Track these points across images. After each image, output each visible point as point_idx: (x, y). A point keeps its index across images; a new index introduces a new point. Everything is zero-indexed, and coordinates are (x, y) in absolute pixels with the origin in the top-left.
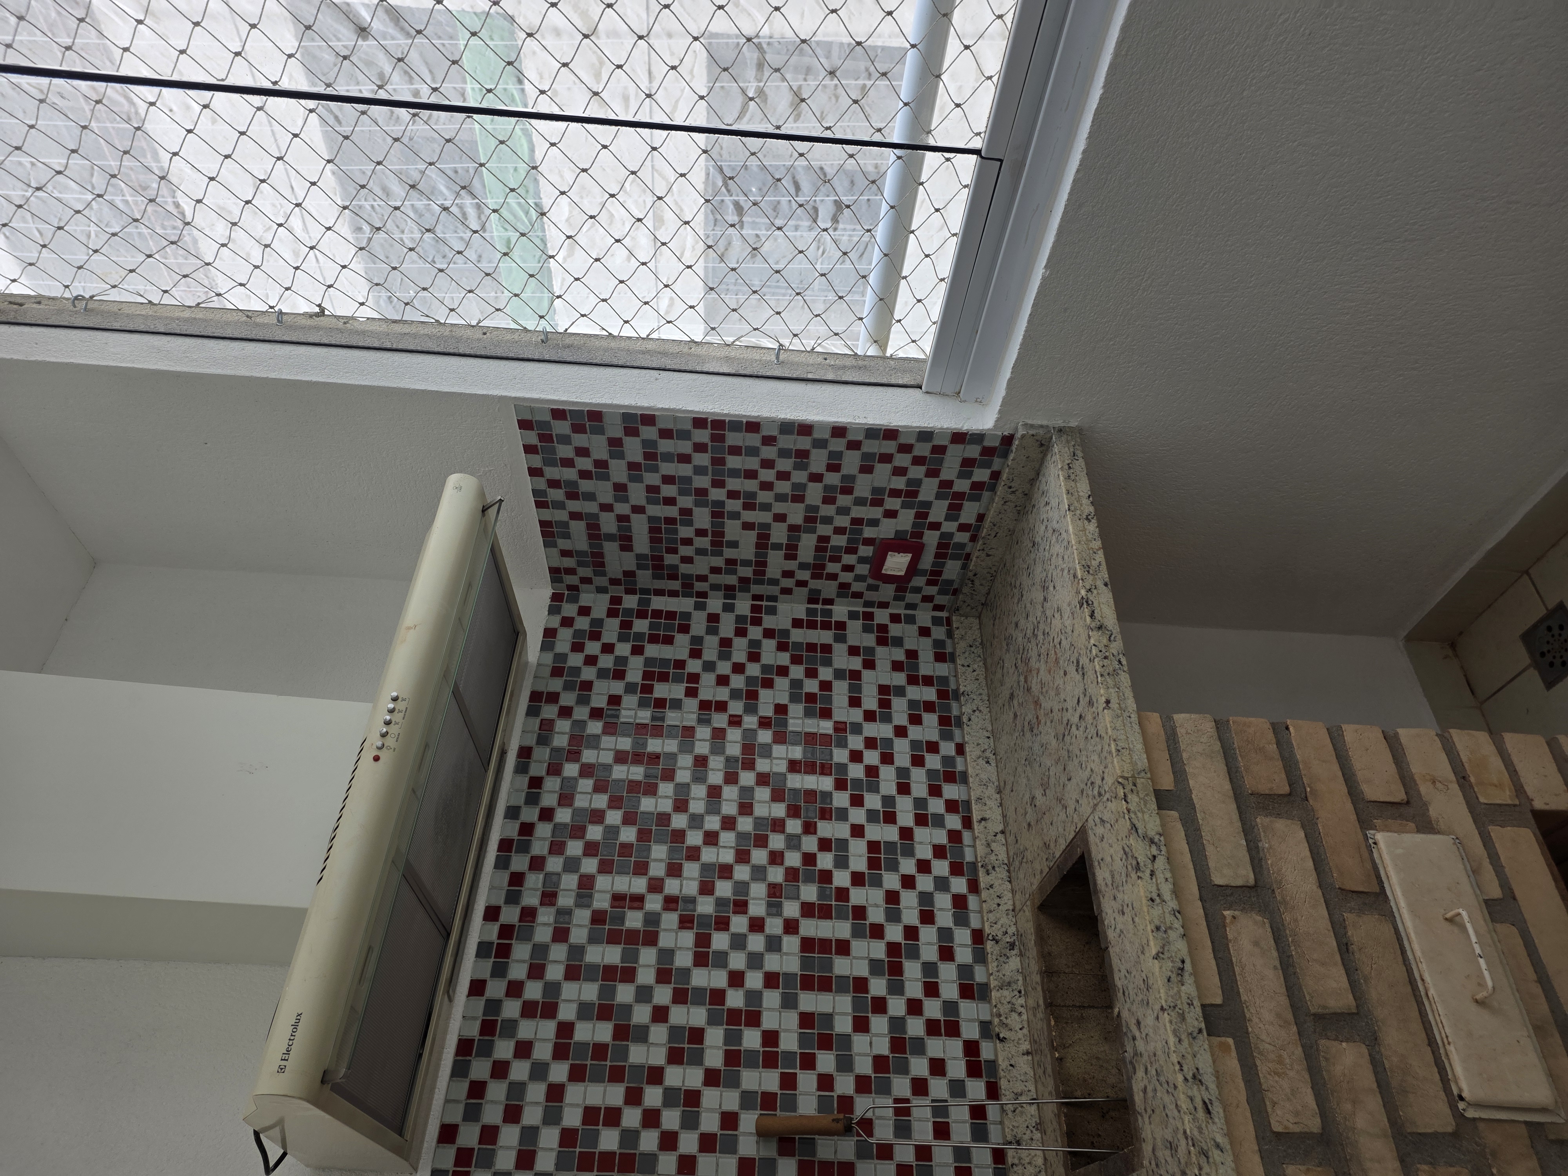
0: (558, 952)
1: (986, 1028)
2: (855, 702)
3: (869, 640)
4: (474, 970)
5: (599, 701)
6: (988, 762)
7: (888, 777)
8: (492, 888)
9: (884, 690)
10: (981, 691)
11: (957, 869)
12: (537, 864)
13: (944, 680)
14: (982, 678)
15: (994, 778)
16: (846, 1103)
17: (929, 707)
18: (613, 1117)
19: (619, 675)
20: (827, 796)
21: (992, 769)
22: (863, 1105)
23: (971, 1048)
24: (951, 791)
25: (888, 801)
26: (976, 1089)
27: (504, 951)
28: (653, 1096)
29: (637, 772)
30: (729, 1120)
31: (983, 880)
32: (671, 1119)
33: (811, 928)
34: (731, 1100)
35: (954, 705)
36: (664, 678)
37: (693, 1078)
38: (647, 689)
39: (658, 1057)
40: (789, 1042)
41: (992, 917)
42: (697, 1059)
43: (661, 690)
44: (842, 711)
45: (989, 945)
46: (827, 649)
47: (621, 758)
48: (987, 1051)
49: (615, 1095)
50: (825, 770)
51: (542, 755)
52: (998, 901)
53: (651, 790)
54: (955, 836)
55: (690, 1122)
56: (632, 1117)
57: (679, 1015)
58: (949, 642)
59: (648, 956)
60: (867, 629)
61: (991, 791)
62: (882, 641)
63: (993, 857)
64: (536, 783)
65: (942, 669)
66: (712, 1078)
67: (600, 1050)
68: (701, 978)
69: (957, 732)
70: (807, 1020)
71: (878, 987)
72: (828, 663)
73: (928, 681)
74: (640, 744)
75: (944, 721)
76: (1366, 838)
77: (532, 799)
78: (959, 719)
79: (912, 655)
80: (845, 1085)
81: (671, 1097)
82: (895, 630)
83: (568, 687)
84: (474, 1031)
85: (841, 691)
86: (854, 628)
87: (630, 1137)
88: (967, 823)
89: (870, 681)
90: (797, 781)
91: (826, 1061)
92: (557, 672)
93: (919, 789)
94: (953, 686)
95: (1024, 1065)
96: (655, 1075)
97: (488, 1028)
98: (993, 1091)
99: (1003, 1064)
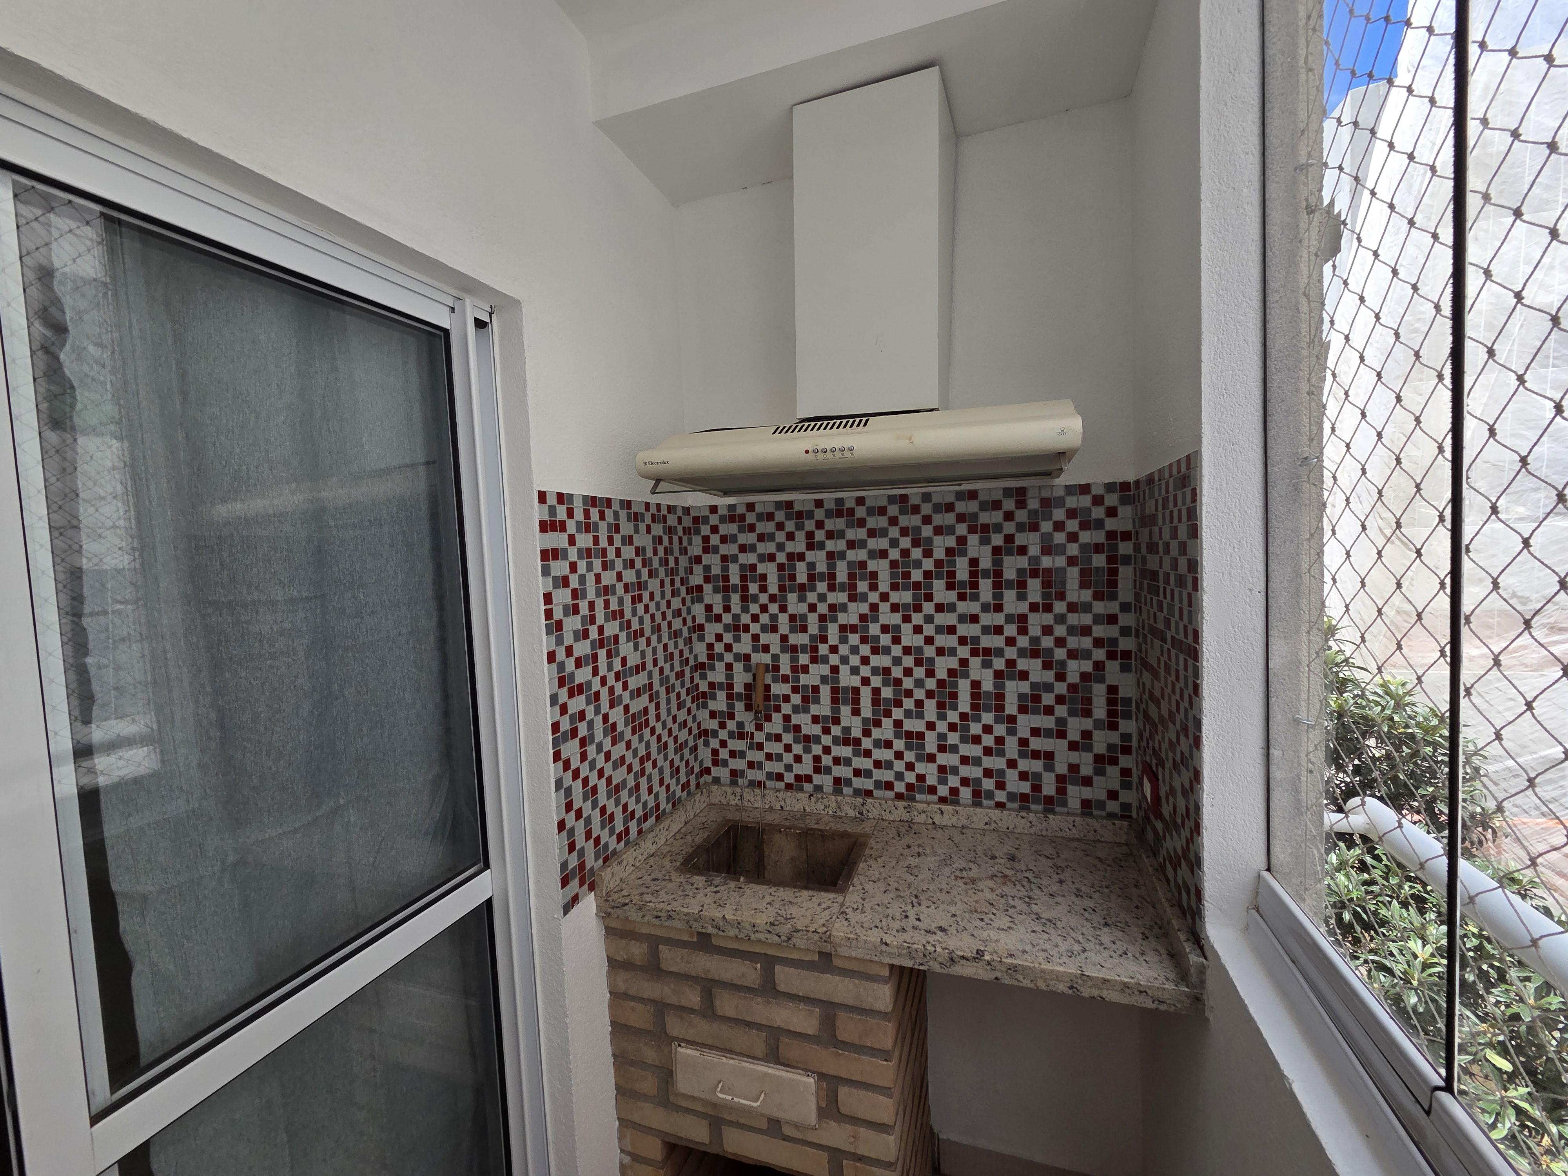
0: (841, 545)
1: (819, 788)
2: (1035, 732)
3: (1100, 748)
4: (828, 499)
5: (1020, 539)
6: (986, 824)
7: (975, 751)
8: (876, 497)
9: (1049, 756)
10: (1050, 831)
11: (910, 787)
12: (893, 521)
13: (1064, 803)
14: (1060, 834)
15: (974, 826)
16: (778, 709)
17: (1037, 788)
18: (763, 589)
19: (1047, 550)
20: (955, 707)
21: (981, 825)
22: (777, 717)
23: (809, 779)
24: (966, 793)
25: (954, 749)
26: (789, 778)
27: (839, 514)
28: (774, 608)
29: (962, 575)
30: (766, 649)
31: (901, 804)
32: (765, 619)
33: (866, 694)
34: (775, 649)
35: (1040, 808)
36: (1046, 584)
37: (783, 628)
38: (1034, 573)
39: (791, 609)
40: (804, 679)
41: (877, 805)
42: (792, 630)
43: (1034, 586)
44: (1025, 722)
45: (860, 800)
46: (1088, 713)
47: (974, 562)
48: (808, 787)
49: (773, 589)
50: (975, 707)
51: (972, 506)
52: (888, 811)
53: (950, 586)
54: (932, 790)
55: (764, 628)
56: (764, 598)
57: (813, 618)
58: (1104, 813)
59: (841, 597)
60: (1111, 747)
61: (963, 821)
62: (1098, 759)
63: (916, 813)
64: (950, 507)
65: (1074, 804)
66: (784, 638)
67: (793, 577)
68: (833, 630)
69: (1016, 805)
70: (816, 689)
72: (1072, 713)
73: (1061, 791)
74: (986, 574)
75: (1024, 797)
76: (813, 1072)
77: (937, 508)
78: (1028, 809)
79: (1087, 782)
80: (786, 709)
81: (774, 618)
82: (1113, 771)
83: (1033, 513)
84: (797, 507)
85: (1047, 722)
86: (1114, 738)
87: (755, 598)
88: (943, 800)
89: (1059, 746)
90: (964, 687)
91: (796, 699)
92: (1046, 503)
93: (965, 771)
94: (1058, 809)
95: (798, 807)
96: (783, 609)
97: (799, 515)
98: (789, 787)
99: (800, 795)
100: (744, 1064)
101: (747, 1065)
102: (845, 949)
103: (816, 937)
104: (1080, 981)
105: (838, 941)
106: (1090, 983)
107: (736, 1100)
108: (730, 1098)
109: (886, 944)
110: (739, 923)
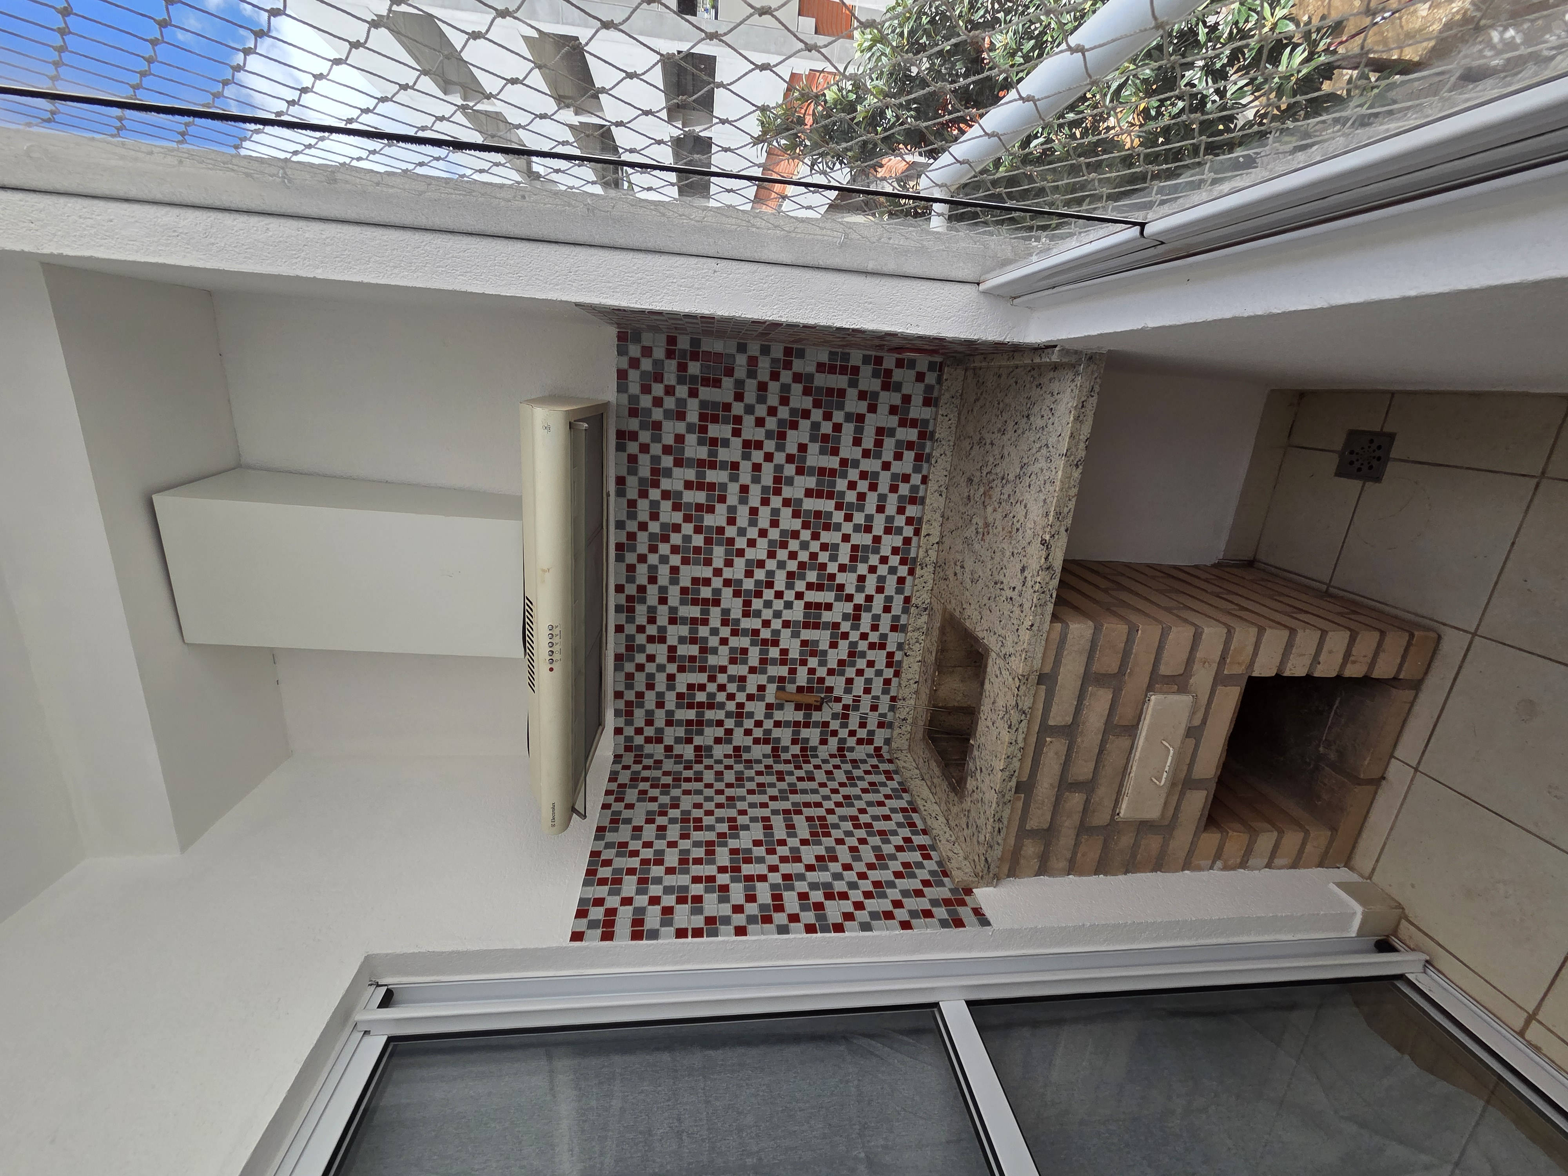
0: (663, 611)
1: (900, 646)
2: (857, 442)
3: (875, 385)
4: (616, 620)
5: (668, 439)
6: (941, 495)
7: (872, 500)
8: (616, 573)
9: (880, 431)
10: (950, 438)
11: (903, 562)
12: (642, 559)
13: (926, 422)
14: (954, 429)
15: (942, 507)
16: (821, 680)
17: (910, 446)
18: (702, 687)
19: (681, 416)
20: (829, 515)
21: (942, 500)
22: (830, 681)
23: (890, 655)
24: (912, 511)
25: (869, 518)
26: (889, 673)
27: (631, 610)
28: (722, 678)
29: (700, 497)
30: (761, 688)
31: (918, 572)
32: (732, 688)
33: (812, 596)
34: (762, 679)
35: (928, 443)
36: (715, 420)
37: (743, 670)
38: (703, 430)
39: (724, 662)
40: (794, 654)
41: (918, 594)
42: (744, 662)
43: (714, 430)
44: (848, 450)
45: (913, 609)
46: (842, 393)
47: (688, 485)
48: (898, 656)
49: (702, 678)
50: (830, 496)
51: (632, 482)
52: (924, 585)
53: (711, 510)
54: (907, 541)
55: (742, 689)
56: (712, 687)
57: (734, 642)
58: (937, 387)
59: (715, 614)
60: (875, 374)
61: (938, 516)
62: (886, 387)
63: (928, 559)
64: (632, 504)
65: (926, 413)
66: (752, 670)
67: (692, 659)
68: (747, 623)
69: (925, 465)
70: (804, 643)
71: (845, 627)
72: (841, 407)
73: (914, 423)
74: (701, 475)
75: (918, 458)
76: (1146, 696)
77: (632, 516)
78: (929, 456)
79: (907, 399)
80: (822, 672)
81: (731, 679)
82: (898, 375)
83: (643, 426)
84: (622, 650)
85: (848, 430)
86: (866, 371)
87: (711, 696)
88: (917, 532)
89: (872, 422)
90: (810, 504)
91: (813, 662)
92: (633, 412)
93: (891, 509)
94: (931, 428)
95: (916, 667)
96: (723, 669)
97: (630, 648)
98: (897, 674)
99: (905, 665)
100: (1137, 758)
101: (1138, 754)
102: (1035, 662)
103: (1023, 688)
104: (1072, 458)
105: (1028, 669)
106: (1074, 450)
107: (1167, 769)
108: (1165, 774)
109: (1032, 625)
110: (1008, 757)
